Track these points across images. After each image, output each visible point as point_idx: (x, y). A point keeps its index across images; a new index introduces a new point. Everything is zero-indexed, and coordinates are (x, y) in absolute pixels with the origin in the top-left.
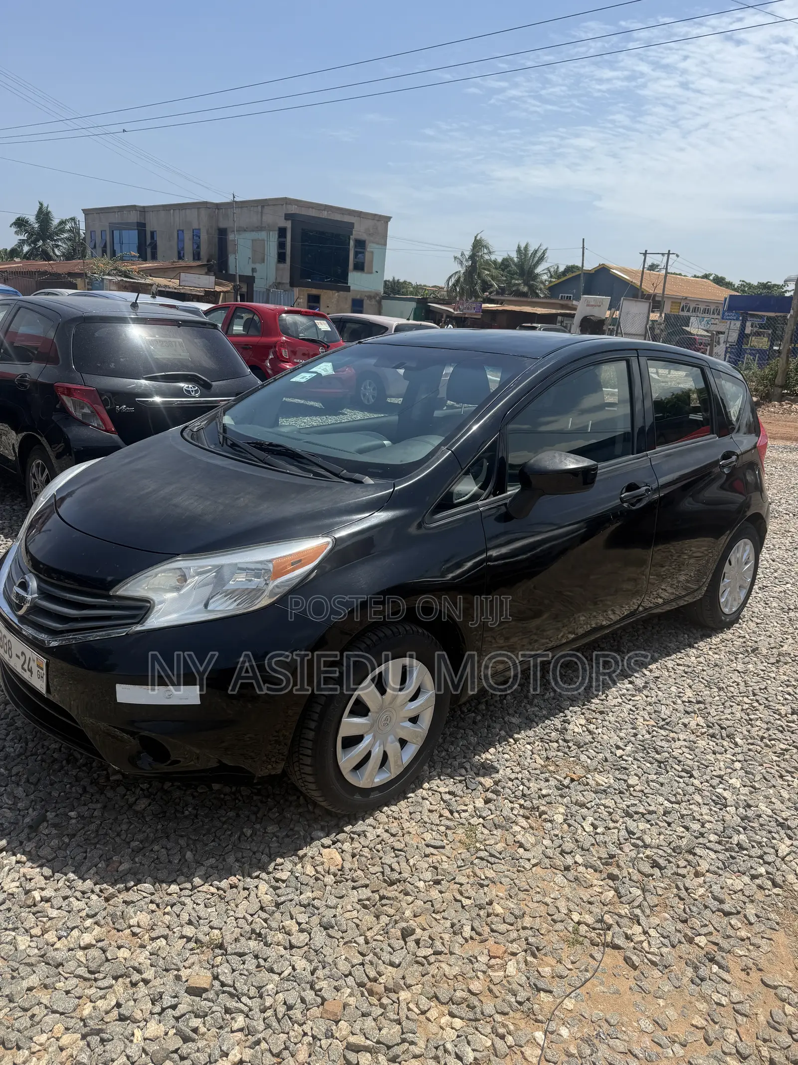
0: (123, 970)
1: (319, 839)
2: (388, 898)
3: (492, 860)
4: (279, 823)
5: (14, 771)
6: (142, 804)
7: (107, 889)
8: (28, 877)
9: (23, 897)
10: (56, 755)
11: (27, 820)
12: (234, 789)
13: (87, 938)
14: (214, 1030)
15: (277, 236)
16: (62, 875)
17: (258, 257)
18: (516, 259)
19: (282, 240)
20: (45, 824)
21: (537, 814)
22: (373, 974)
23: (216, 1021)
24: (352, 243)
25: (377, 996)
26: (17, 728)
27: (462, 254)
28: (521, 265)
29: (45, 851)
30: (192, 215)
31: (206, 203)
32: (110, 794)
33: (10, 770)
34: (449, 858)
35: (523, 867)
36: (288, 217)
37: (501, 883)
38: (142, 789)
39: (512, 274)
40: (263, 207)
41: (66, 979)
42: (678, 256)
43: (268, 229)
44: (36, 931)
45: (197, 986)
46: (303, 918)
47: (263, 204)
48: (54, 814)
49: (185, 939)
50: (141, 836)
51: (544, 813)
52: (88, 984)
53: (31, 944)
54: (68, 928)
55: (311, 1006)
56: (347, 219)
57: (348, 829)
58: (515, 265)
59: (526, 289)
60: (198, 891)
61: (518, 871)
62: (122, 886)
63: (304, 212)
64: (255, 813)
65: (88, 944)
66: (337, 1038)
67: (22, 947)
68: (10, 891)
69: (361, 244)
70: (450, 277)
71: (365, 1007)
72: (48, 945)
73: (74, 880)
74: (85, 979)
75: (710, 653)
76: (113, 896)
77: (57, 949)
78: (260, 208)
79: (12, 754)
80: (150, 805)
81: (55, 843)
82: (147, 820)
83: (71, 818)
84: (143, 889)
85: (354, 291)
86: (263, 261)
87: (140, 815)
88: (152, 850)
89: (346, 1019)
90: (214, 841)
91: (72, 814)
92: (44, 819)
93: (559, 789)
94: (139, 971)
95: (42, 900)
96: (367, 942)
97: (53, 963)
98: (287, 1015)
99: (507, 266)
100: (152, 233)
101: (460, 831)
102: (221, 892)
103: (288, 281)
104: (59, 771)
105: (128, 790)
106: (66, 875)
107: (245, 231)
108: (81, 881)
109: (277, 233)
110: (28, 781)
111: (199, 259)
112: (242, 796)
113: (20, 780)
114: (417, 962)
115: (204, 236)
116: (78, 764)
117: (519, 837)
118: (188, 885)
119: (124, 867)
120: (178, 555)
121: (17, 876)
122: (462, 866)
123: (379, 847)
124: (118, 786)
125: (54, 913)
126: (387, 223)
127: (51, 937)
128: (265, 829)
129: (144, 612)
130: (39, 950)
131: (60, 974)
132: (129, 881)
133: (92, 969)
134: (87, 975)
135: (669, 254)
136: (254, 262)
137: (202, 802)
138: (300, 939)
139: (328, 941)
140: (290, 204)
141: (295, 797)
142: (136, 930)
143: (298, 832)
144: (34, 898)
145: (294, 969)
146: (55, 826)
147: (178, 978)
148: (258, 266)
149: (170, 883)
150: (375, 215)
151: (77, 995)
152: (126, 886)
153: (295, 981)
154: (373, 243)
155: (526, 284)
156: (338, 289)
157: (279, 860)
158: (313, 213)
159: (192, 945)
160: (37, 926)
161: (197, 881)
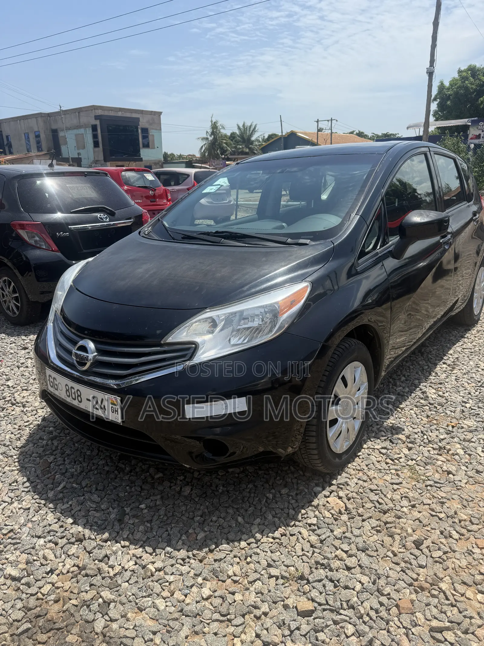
0: (245, 610)
1: (320, 492)
2: (390, 523)
3: (438, 485)
4: (285, 486)
5: (84, 484)
6: (187, 490)
7: (198, 554)
8: (138, 556)
9: (142, 571)
10: (107, 468)
11: (113, 516)
12: (242, 469)
13: (206, 592)
14: (334, 638)
15: (91, 131)
16: (162, 550)
17: (81, 145)
18: (238, 133)
19: (95, 133)
20: (127, 517)
21: (446, 451)
22: (415, 576)
23: (333, 631)
24: (140, 131)
25: (428, 590)
26: (68, 455)
27: (207, 132)
28: (242, 136)
29: (138, 536)
30: (33, 123)
31: (41, 113)
32: (161, 488)
33: (80, 484)
34: (409, 489)
35: (460, 486)
36: (97, 117)
37: (453, 499)
38: (181, 481)
39: (237, 142)
40: (79, 113)
41: (208, 624)
42: (337, 121)
43: (85, 126)
44: (166, 594)
45: (306, 609)
46: (345, 547)
47: (79, 111)
48: (129, 508)
49: (274, 578)
50: (200, 513)
51: (450, 450)
52: (224, 624)
53: (167, 604)
54: (187, 587)
55: (390, 607)
56: (134, 115)
57: (334, 482)
58: (238, 136)
59: (247, 150)
60: (262, 543)
61: (458, 489)
62: (207, 549)
63: (106, 113)
64: (267, 482)
65: (209, 596)
66: (420, 626)
67: (162, 608)
68: (131, 569)
69: (145, 131)
70: (202, 147)
71: (425, 600)
72: (179, 602)
73: (172, 552)
74: (221, 621)
75: (476, 339)
76: (204, 558)
77: (188, 604)
78: (77, 113)
79: (76, 473)
80: (192, 490)
81: (141, 528)
82: (197, 500)
83: (142, 509)
84: (223, 549)
85: (145, 161)
86: (84, 148)
87: (189, 498)
88: (211, 521)
89: (418, 610)
90: (250, 507)
91: (143, 506)
92: (124, 514)
93: (448, 434)
94: (256, 607)
95: (156, 571)
96: (395, 555)
97: (192, 615)
98: (379, 616)
99: (234, 138)
100: (7, 137)
101: (406, 471)
102: (278, 540)
103: (102, 158)
104: (116, 478)
105: (171, 483)
106: (164, 549)
107: (69, 129)
108: (176, 552)
109: (91, 129)
110: (97, 490)
111: (42, 151)
112: (251, 473)
113: (92, 489)
114: (436, 562)
115: (42, 136)
116: (126, 471)
117: (445, 468)
118: (252, 540)
119: (201, 536)
120: (206, 308)
121: (128, 557)
122: (421, 493)
123: (361, 490)
124: (163, 481)
125: (171, 578)
126: (160, 116)
127: (178, 595)
128: (280, 492)
129: (192, 351)
130: (174, 607)
131: (202, 622)
132: (210, 545)
133: (224, 613)
134: (222, 618)
135: (332, 120)
136: (78, 149)
137: (226, 481)
138: (351, 562)
139: (371, 559)
140: (97, 109)
141: (287, 468)
142: (235, 578)
143: (303, 490)
144: (151, 570)
145: (363, 584)
146: (134, 516)
147: (286, 607)
148: (81, 151)
149: (239, 540)
150: (152, 111)
151: (224, 634)
152: (209, 549)
153: (367, 592)
154: (153, 129)
155: (247, 147)
156: (135, 160)
157: (303, 511)
158: (112, 114)
159: (281, 581)
160: (164, 590)
161: (258, 536)
